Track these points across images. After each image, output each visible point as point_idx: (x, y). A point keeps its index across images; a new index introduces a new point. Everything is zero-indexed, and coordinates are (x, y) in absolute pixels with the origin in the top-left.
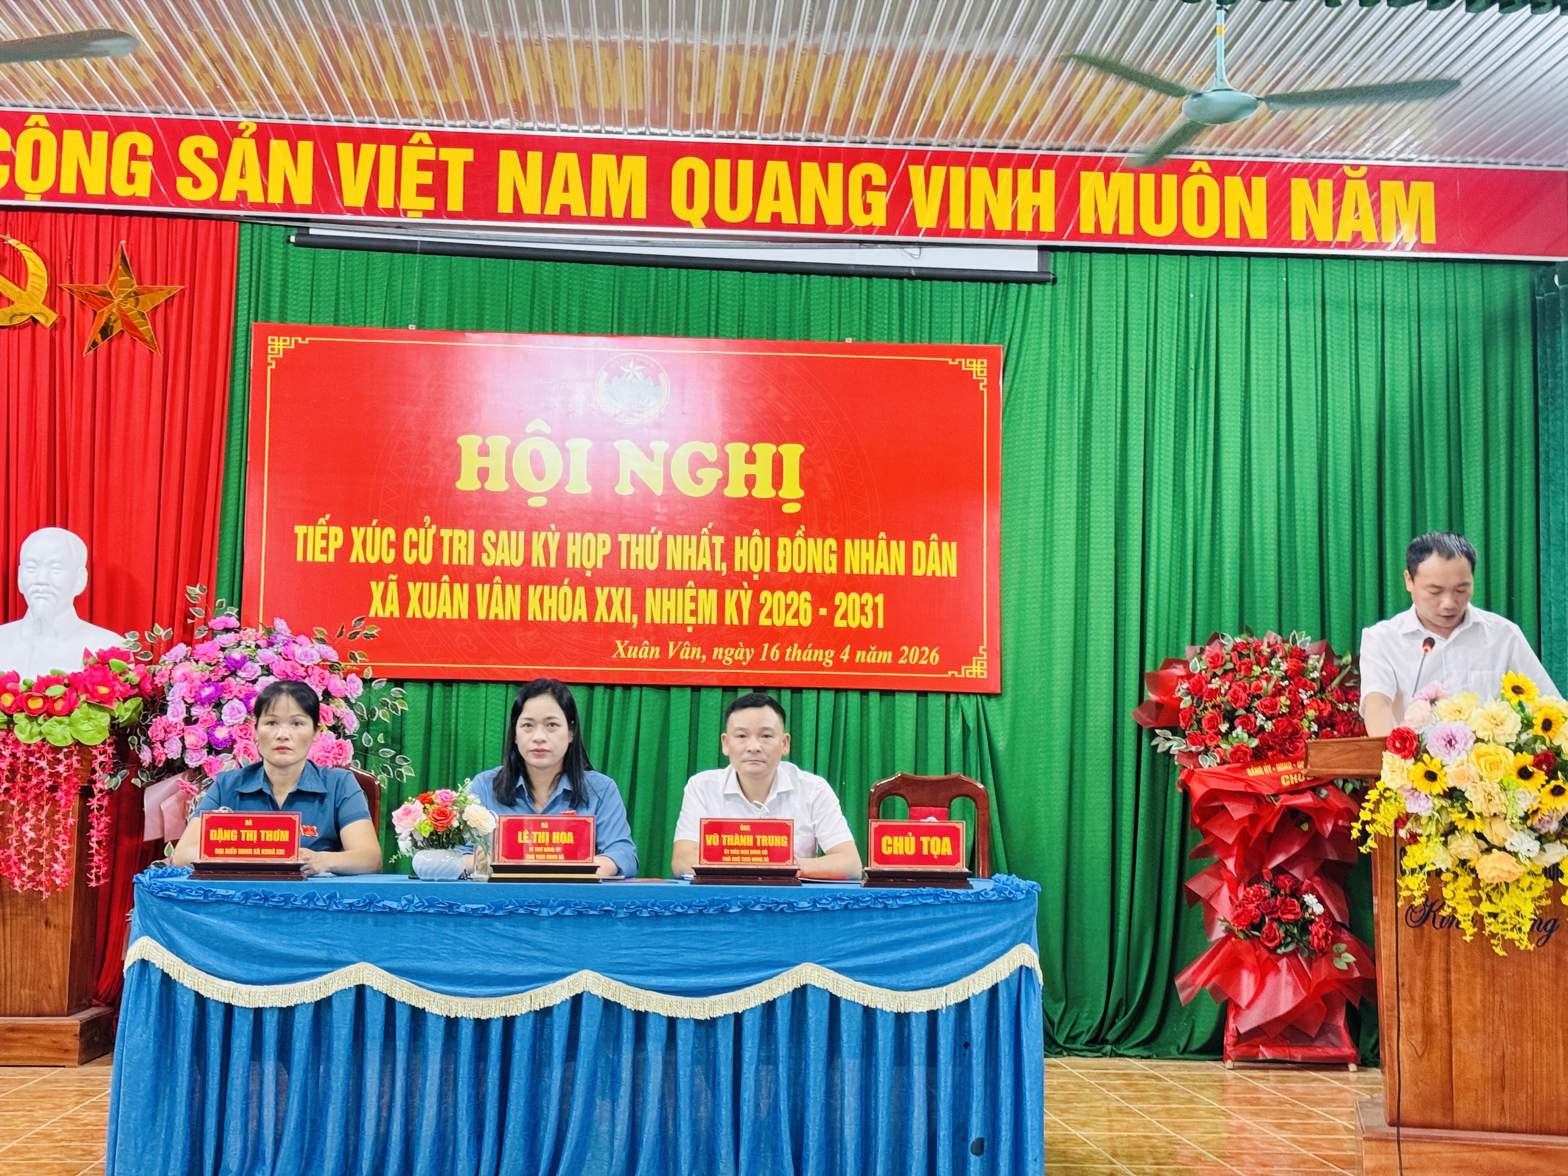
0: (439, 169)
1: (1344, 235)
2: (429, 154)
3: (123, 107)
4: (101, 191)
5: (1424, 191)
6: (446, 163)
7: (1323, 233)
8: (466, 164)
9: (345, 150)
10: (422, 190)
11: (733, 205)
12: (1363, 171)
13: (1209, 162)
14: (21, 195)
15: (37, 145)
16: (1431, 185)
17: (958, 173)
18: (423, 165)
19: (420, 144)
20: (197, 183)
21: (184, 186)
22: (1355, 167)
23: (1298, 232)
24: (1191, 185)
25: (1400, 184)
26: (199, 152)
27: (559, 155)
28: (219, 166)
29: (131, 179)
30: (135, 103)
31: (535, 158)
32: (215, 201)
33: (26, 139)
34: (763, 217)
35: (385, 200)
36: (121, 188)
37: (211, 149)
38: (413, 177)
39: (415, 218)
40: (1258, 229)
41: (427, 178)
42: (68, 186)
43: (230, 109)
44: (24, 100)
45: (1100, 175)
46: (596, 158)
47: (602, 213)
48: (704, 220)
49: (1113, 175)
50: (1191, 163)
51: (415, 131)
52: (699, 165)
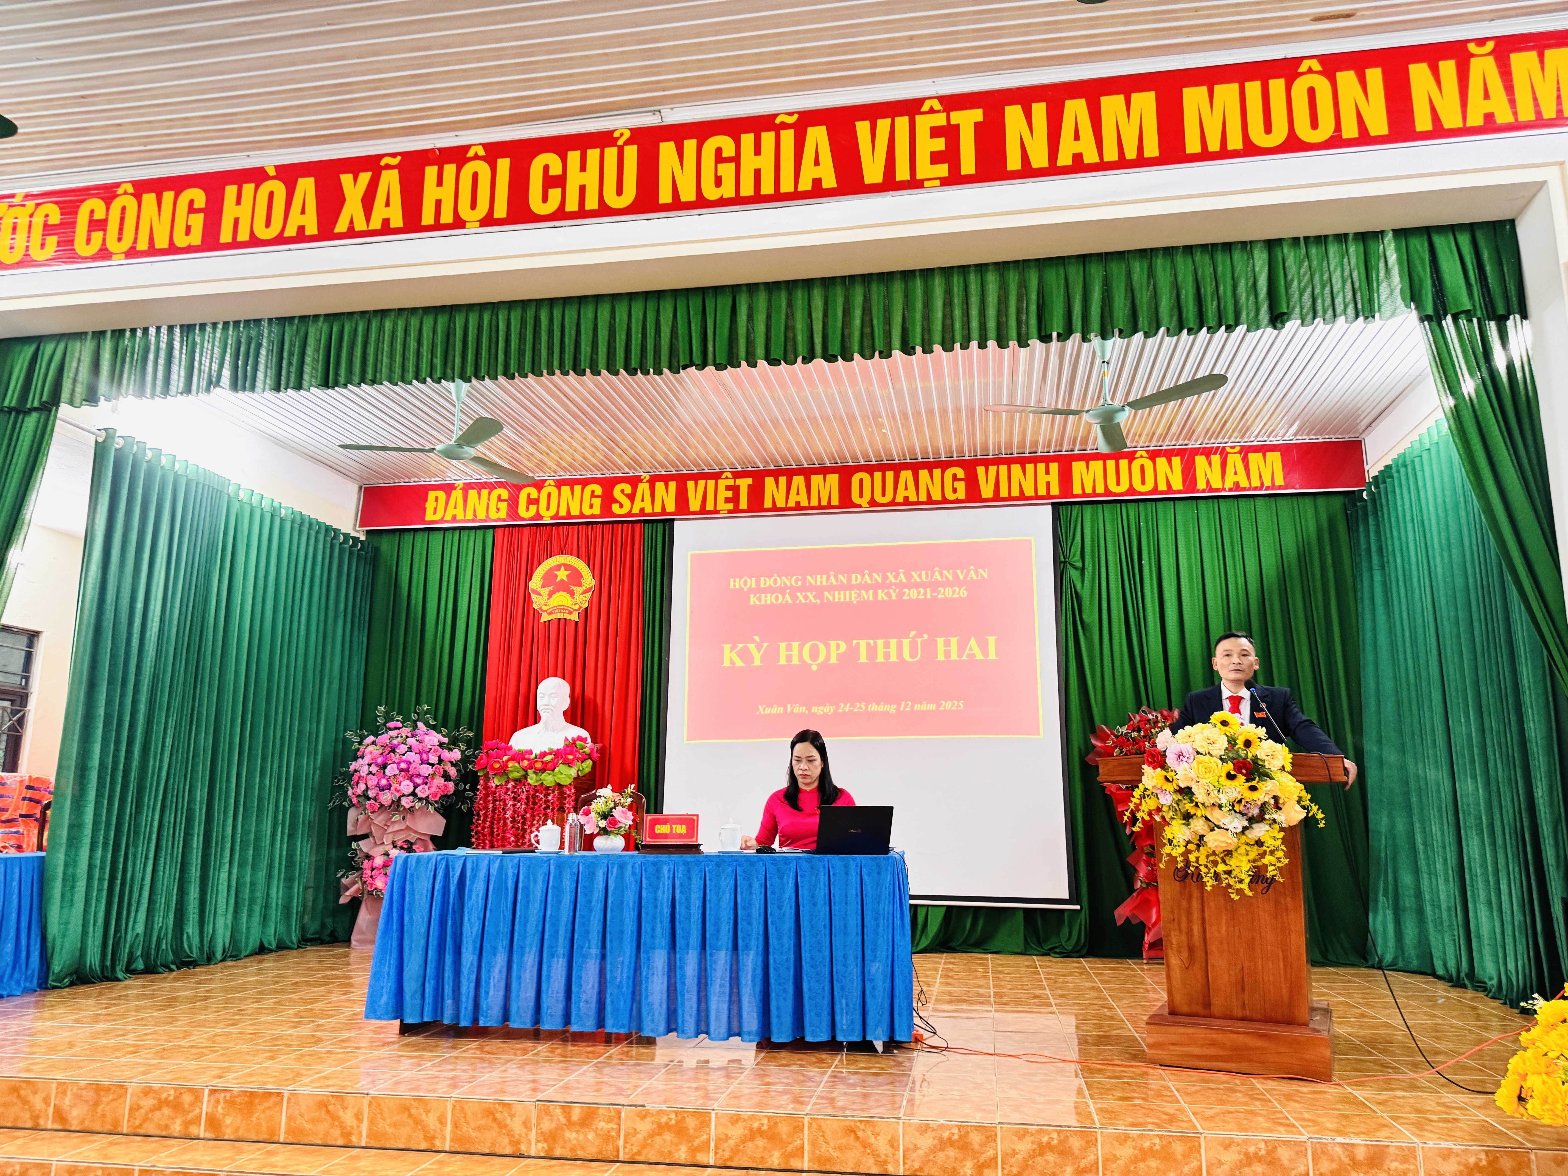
0: (736, 489)
1: (1229, 484)
2: (731, 482)
3: (589, 473)
4: (578, 513)
5: (1275, 458)
6: (739, 486)
7: (1216, 484)
8: (749, 486)
9: (690, 484)
10: (727, 500)
11: (884, 495)
12: (1238, 449)
13: (1147, 451)
14: (541, 518)
15: (549, 494)
16: (1278, 454)
17: (1003, 468)
18: (728, 488)
19: (727, 478)
20: (621, 506)
21: (615, 508)
22: (1232, 447)
23: (1201, 484)
24: (1136, 464)
25: (1260, 454)
26: (622, 491)
27: (795, 477)
28: (631, 497)
29: (591, 506)
30: (593, 470)
31: (783, 480)
32: (629, 514)
33: (544, 492)
34: (899, 499)
35: (710, 507)
36: (587, 511)
37: (628, 489)
38: (723, 494)
39: (724, 514)
40: (1177, 484)
41: (730, 494)
42: (563, 513)
43: (636, 470)
44: (544, 475)
45: (1083, 463)
46: (813, 477)
47: (816, 504)
48: (868, 503)
49: (1091, 462)
50: (1135, 452)
51: (724, 472)
52: (865, 476)
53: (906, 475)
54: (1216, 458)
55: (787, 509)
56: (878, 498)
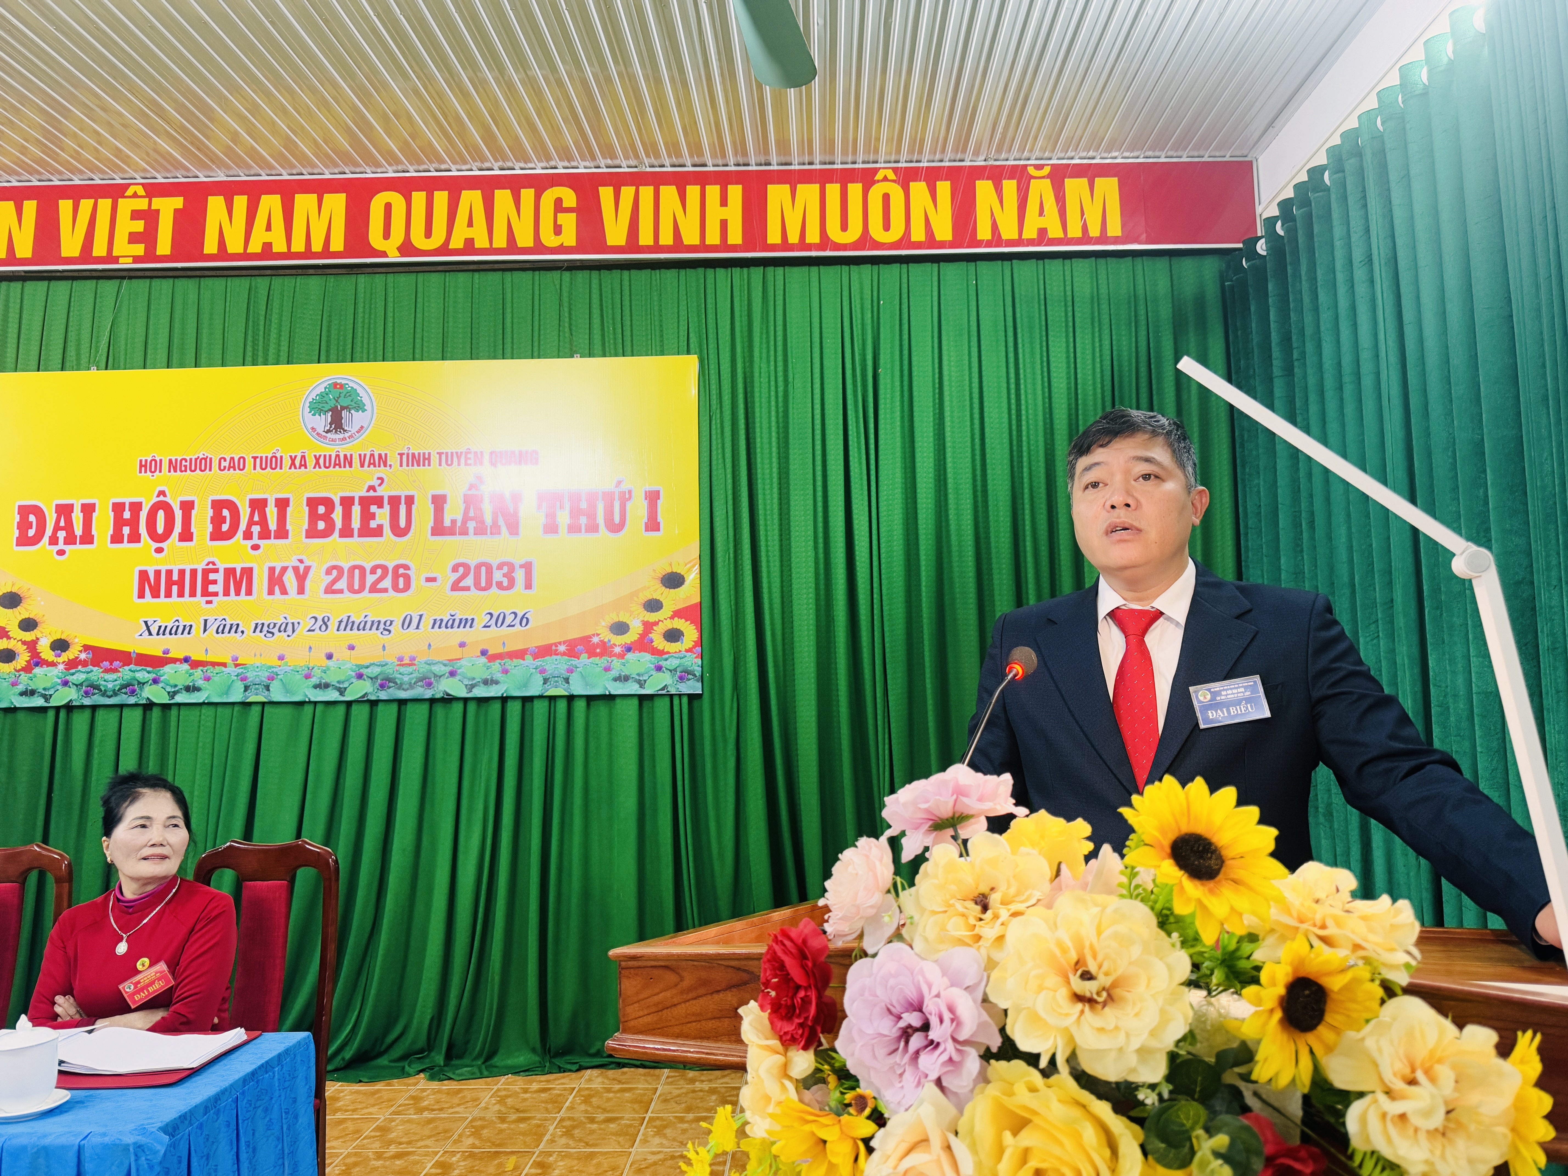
0: (151, 217)
1: (1030, 233)
2: (142, 204)
5: (1108, 187)
6: (158, 211)
7: (1009, 231)
9: (65, 206)
10: (134, 238)
11: (428, 233)
12: (1047, 170)
13: (895, 170)
16: (1115, 181)
17: (646, 192)
19: (135, 195)
22: (1039, 167)
23: (984, 233)
24: (876, 192)
25: (1085, 181)
27: (264, 198)
31: (241, 202)
34: (457, 243)
35: (100, 249)
38: (127, 226)
39: (126, 264)
40: (944, 229)
41: (139, 226)
45: (787, 188)
46: (299, 198)
47: (302, 249)
48: (399, 249)
49: (799, 186)
50: (876, 171)
51: (130, 185)
52: (396, 199)
53: (472, 198)
54: (1010, 186)
55: (245, 256)
56: (419, 241)
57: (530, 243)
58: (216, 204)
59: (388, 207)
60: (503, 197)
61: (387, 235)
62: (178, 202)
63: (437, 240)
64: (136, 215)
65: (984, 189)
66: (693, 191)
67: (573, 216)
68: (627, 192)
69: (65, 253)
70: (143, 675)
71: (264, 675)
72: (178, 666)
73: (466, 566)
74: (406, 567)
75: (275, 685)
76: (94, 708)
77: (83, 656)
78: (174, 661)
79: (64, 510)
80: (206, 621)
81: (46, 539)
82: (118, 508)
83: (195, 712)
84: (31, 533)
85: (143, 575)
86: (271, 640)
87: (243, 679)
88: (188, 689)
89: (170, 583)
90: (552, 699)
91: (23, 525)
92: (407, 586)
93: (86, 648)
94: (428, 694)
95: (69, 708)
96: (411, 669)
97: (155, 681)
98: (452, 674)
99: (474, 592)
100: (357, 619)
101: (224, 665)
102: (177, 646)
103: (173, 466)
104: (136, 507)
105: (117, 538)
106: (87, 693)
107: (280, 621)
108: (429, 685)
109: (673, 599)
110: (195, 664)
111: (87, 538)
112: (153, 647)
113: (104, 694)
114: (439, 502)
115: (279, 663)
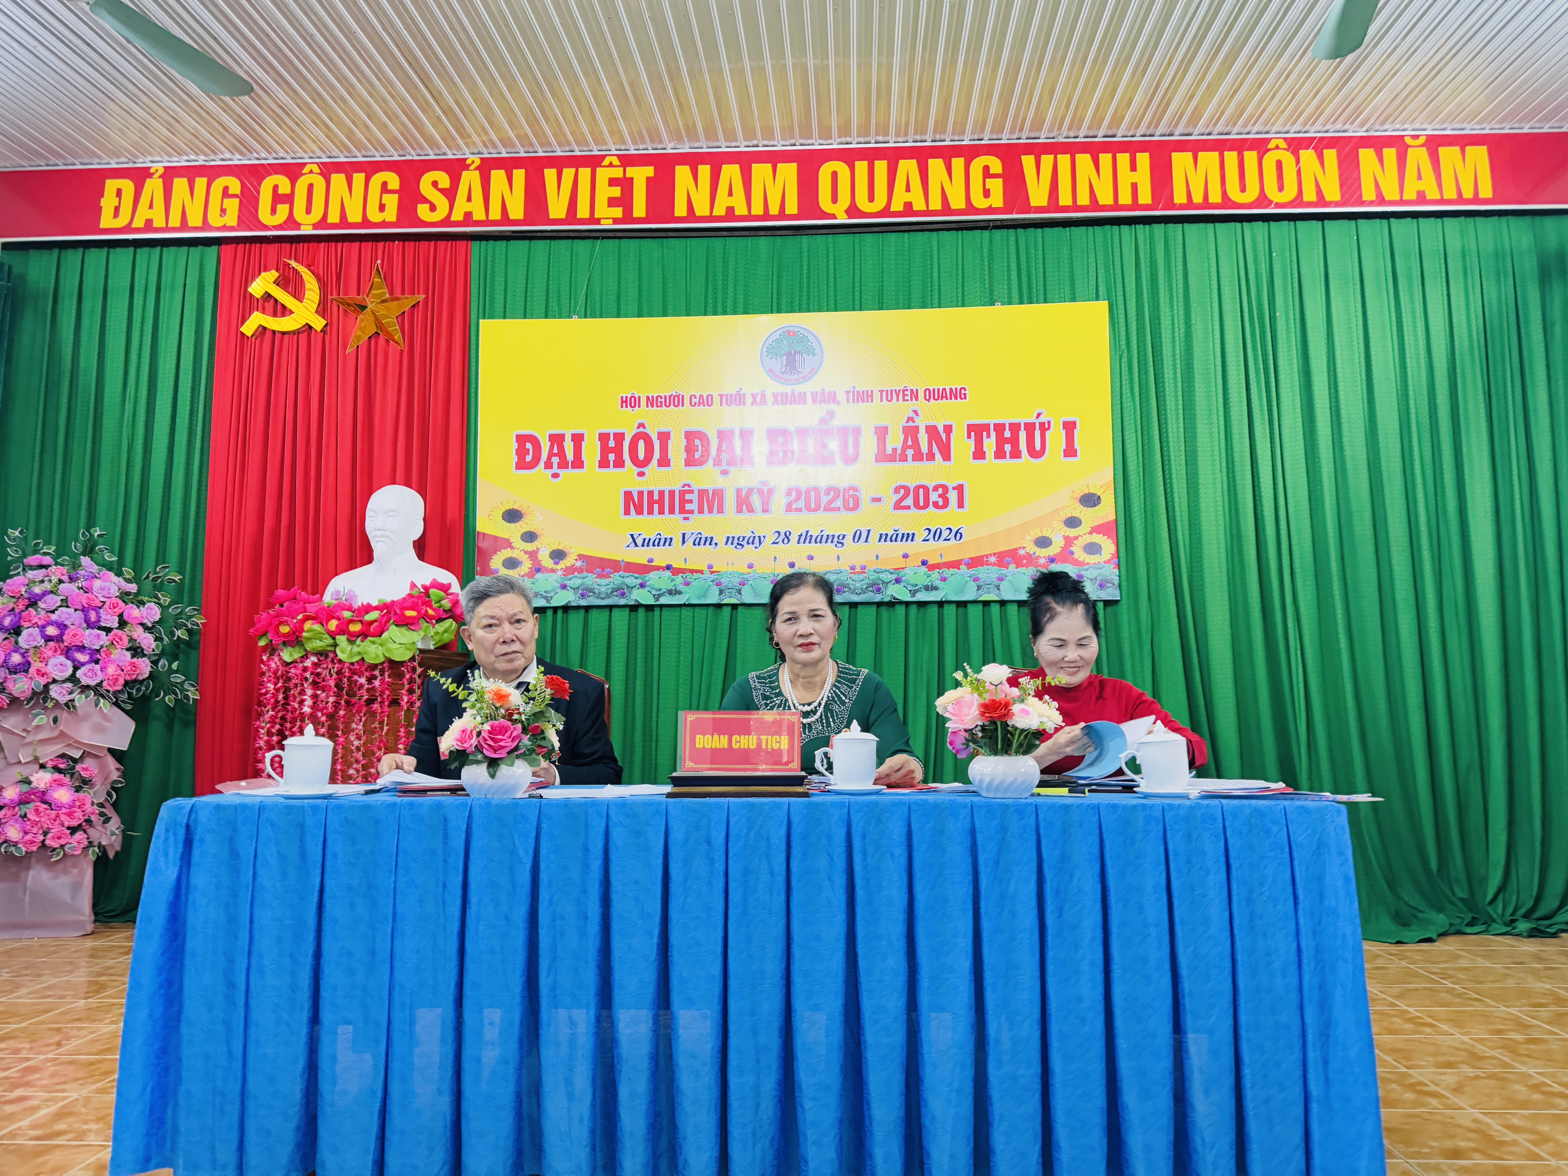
0: (626, 184)
2: (618, 173)
3: (377, 154)
4: (359, 219)
5: (1479, 154)
6: (632, 179)
8: (648, 179)
9: (550, 175)
10: (612, 202)
11: (871, 199)
12: (1423, 140)
14: (298, 226)
15: (310, 188)
16: (1485, 149)
17: (1064, 160)
19: (611, 165)
20: (433, 208)
21: (423, 211)
22: (1415, 137)
23: (1369, 193)
24: (1270, 159)
26: (435, 184)
27: (724, 166)
28: (450, 194)
29: (382, 208)
30: (385, 149)
31: (705, 171)
32: (446, 222)
33: (302, 183)
34: (897, 206)
35: (583, 212)
36: (374, 216)
39: (607, 225)
40: (1331, 190)
41: (616, 192)
42: (334, 218)
43: (459, 148)
44: (301, 154)
45: (1189, 155)
46: (755, 167)
47: (760, 212)
48: (847, 212)
49: (1200, 154)
50: (1269, 140)
51: (604, 156)
52: (841, 167)
53: (908, 167)
54: (1390, 154)
55: (711, 218)
56: (863, 204)
57: (962, 206)
58: (682, 173)
59: (835, 175)
60: (936, 165)
61: (835, 200)
62: (650, 171)
63: (879, 204)
64: (613, 182)
65: (1366, 156)
66: (1105, 159)
67: (1000, 181)
68: (1047, 160)
69: (552, 216)
70: (632, 580)
71: (736, 581)
72: (661, 573)
73: (906, 488)
74: (855, 489)
75: (745, 590)
76: (587, 608)
77: (579, 564)
78: (658, 568)
79: (557, 439)
80: (684, 535)
81: (542, 464)
82: (604, 438)
83: (676, 612)
84: (529, 458)
85: (628, 495)
86: (740, 552)
87: (718, 584)
88: (670, 592)
89: (651, 502)
90: (986, 604)
91: (521, 452)
92: (856, 507)
93: (581, 557)
94: (878, 598)
95: (566, 609)
96: (862, 576)
97: (642, 586)
98: (898, 581)
99: (914, 511)
100: (815, 533)
101: (701, 572)
102: (660, 556)
103: (650, 401)
104: (619, 437)
105: (603, 463)
106: (583, 595)
107: (748, 534)
108: (879, 590)
109: (1091, 517)
110: (676, 571)
111: (578, 463)
112: (639, 556)
113: (598, 596)
114: (882, 433)
115: (749, 570)
